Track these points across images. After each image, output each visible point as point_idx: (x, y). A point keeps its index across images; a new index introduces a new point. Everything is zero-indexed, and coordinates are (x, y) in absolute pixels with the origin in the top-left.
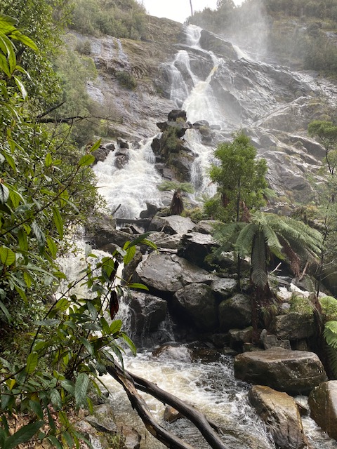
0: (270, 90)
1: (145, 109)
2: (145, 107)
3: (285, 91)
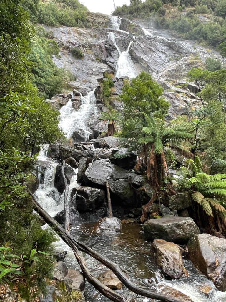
0: (165, 54)
1: (90, 71)
2: (89, 69)
3: (174, 54)
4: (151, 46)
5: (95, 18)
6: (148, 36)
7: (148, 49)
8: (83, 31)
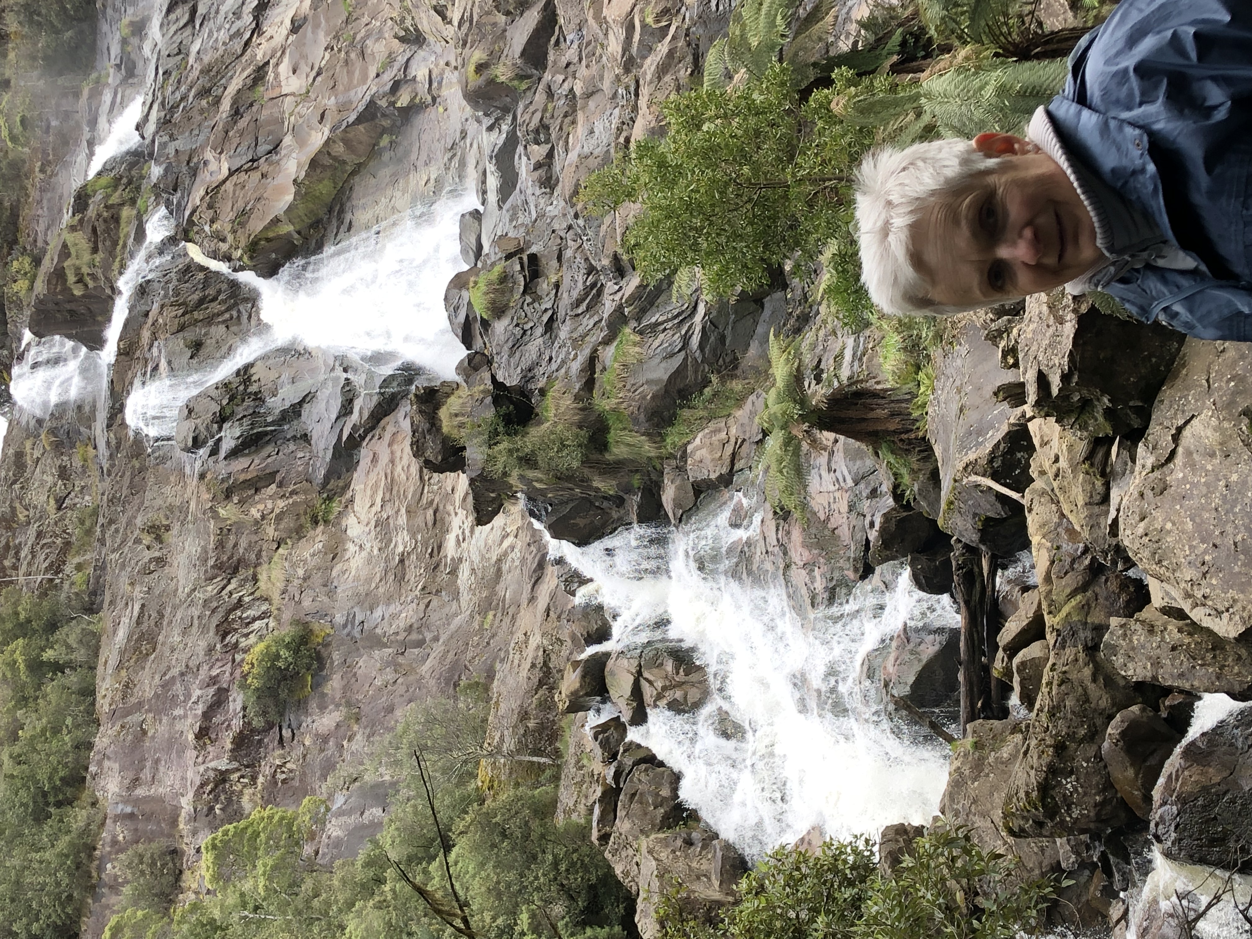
1: (411, 576)
4: (218, 101)
5: (32, 531)
6: (151, 128)
7: (242, 123)
8: (125, 620)
